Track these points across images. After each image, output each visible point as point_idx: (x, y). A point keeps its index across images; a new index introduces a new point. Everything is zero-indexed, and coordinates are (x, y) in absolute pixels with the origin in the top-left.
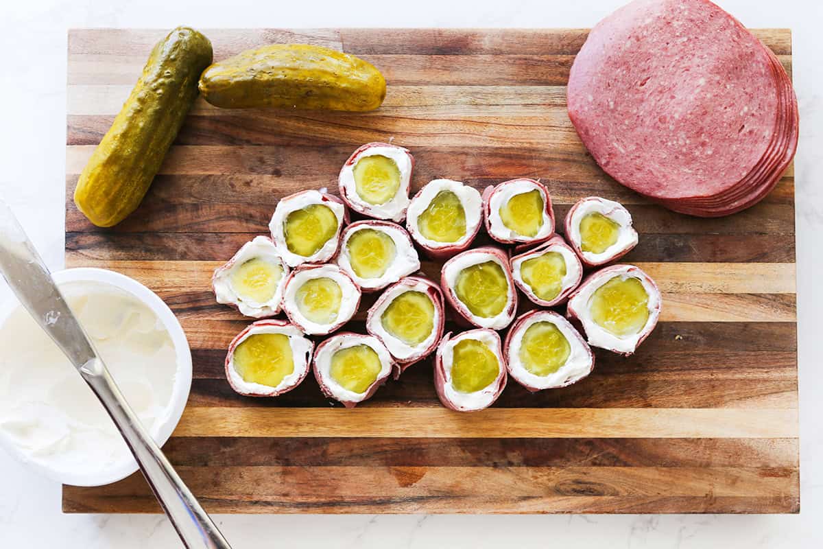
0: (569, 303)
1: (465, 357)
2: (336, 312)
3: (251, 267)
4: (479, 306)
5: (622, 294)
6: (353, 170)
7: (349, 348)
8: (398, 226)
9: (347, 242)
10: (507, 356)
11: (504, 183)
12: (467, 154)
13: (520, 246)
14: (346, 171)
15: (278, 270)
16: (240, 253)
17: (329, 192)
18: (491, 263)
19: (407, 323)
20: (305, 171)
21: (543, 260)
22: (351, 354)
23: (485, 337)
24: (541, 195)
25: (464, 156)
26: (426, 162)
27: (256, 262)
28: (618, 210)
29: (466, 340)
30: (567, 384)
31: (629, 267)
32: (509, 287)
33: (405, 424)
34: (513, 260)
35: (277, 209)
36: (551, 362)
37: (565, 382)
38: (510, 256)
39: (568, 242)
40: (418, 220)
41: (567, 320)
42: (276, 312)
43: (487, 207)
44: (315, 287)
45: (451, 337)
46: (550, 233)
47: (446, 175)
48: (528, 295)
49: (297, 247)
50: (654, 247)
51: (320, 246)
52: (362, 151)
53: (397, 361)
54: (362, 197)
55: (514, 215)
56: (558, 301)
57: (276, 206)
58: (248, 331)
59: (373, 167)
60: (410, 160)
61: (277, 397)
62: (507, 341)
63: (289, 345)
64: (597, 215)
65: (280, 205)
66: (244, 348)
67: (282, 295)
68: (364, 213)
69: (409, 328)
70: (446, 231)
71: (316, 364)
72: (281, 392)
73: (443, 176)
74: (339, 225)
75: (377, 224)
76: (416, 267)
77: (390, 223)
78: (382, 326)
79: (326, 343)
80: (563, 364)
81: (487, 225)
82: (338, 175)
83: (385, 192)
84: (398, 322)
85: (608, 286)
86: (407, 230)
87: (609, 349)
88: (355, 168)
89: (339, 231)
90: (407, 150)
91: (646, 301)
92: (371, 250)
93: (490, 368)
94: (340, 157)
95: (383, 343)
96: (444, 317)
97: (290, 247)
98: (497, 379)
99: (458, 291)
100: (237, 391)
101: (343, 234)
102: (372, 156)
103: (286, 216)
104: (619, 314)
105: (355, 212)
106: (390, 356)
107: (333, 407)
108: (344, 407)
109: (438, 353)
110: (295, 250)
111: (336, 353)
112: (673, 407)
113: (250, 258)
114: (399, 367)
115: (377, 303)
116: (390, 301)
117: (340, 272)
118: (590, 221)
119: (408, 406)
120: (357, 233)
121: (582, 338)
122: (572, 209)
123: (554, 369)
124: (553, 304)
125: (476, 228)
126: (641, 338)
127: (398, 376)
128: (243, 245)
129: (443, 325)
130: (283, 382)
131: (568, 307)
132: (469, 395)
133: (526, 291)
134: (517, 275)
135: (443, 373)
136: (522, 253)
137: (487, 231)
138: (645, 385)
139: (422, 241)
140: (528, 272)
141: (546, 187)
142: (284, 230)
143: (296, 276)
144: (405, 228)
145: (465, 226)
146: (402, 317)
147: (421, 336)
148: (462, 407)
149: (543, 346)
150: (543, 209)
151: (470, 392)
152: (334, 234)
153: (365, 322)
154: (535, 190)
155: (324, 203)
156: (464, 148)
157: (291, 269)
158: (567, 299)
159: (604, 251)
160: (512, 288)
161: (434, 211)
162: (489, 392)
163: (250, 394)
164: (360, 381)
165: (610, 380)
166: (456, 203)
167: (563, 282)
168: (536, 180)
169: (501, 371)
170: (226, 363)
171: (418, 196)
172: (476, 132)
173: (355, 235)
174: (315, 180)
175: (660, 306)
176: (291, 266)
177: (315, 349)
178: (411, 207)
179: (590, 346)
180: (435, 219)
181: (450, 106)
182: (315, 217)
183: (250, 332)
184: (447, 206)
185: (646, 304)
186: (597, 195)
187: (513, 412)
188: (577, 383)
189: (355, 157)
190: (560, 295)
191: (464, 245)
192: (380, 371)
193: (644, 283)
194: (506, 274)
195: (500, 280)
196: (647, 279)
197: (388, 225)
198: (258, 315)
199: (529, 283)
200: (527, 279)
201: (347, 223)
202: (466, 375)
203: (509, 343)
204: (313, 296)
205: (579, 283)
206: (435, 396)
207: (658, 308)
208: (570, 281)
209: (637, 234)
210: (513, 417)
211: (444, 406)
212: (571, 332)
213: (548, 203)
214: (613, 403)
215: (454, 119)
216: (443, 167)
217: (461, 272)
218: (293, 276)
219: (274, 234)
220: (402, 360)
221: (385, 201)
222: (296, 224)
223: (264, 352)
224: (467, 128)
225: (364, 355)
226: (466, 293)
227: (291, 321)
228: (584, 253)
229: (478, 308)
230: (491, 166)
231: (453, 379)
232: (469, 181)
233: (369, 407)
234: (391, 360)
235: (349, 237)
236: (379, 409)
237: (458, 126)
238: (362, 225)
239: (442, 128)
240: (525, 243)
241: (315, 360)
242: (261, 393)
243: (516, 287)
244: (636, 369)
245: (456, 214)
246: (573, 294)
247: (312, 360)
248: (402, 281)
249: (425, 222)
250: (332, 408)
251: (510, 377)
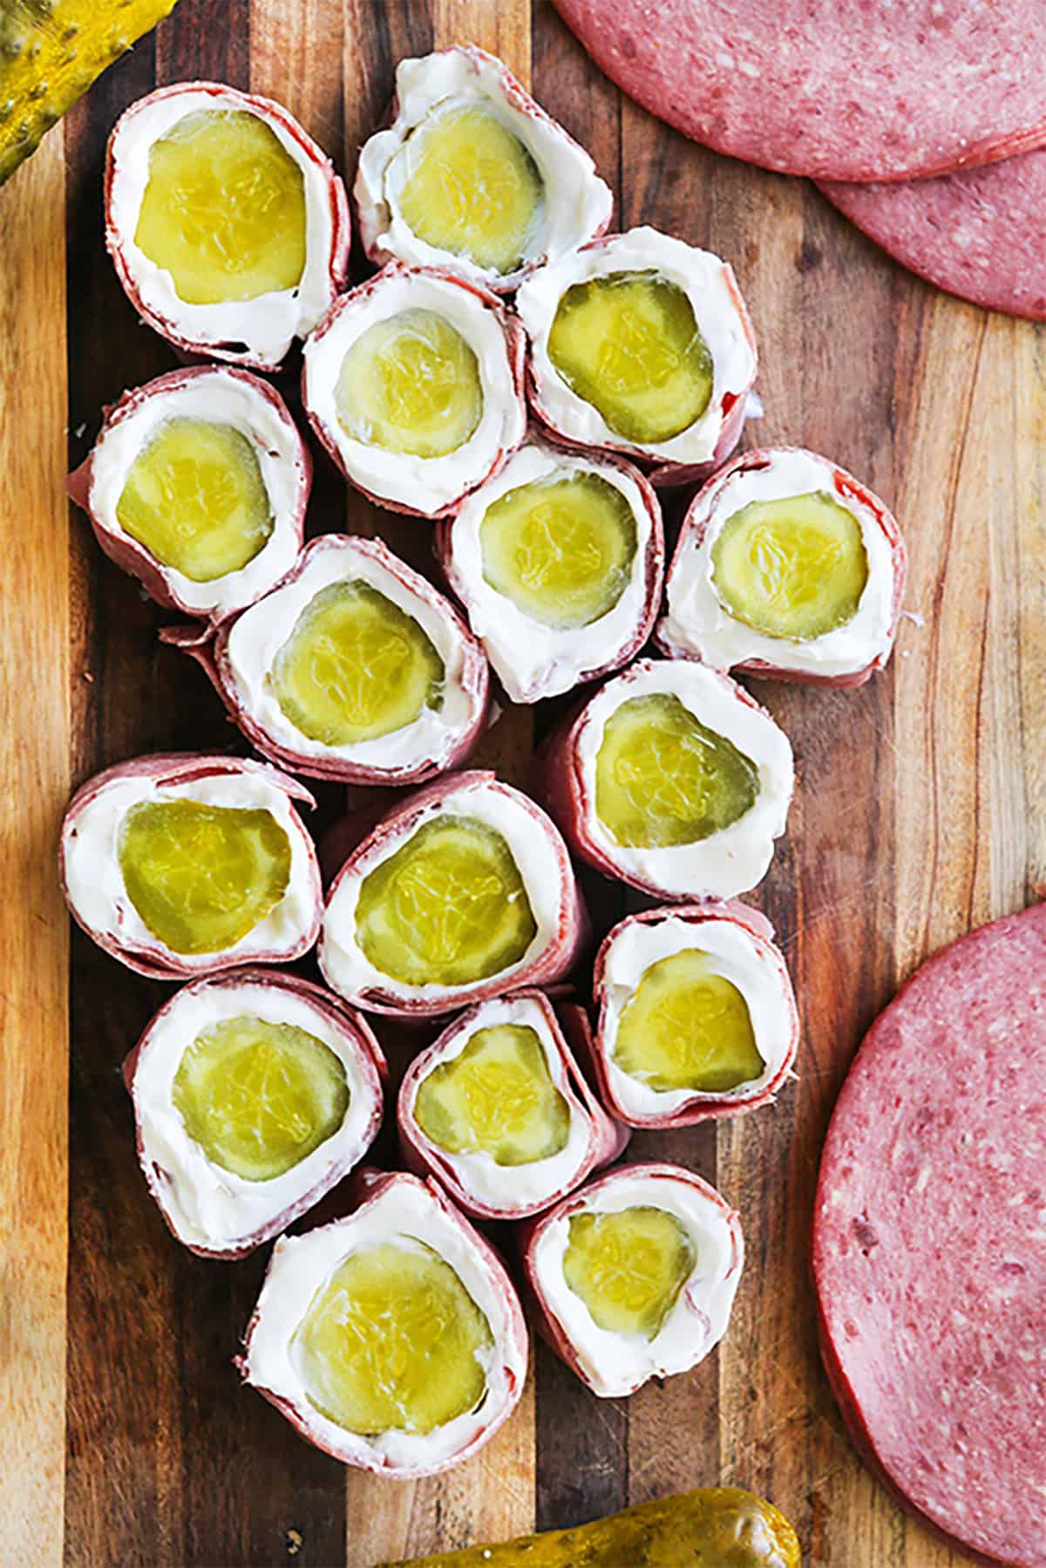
0: (409, 1176)
1: (235, 848)
2: (375, 439)
3: (512, 172)
4: (392, 895)
5: (434, 1350)
6: (818, 492)
7: (261, 481)
8: (647, 633)
9: (593, 475)
10: (239, 978)
11: (783, 965)
12: (871, 855)
13: (585, 1019)
14: (818, 472)
15: (504, 258)
16: (560, 136)
17: (750, 422)
18: (530, 928)
19: (343, 664)
20: (816, 347)
21: (542, 1092)
22: (241, 485)
23: (294, 913)
24: (746, 1085)
25: (864, 849)
26: (844, 729)
27: (532, 190)
28: (702, 1329)
29: (289, 851)
30: (148, 1169)
31: (521, 1371)
32: (454, 990)
33: (19, 665)
34: (539, 1000)
35: (698, 251)
36: (223, 1121)
37: (155, 1165)
38: (551, 991)
39: (597, 1175)
40: (665, 697)
41: (354, 1169)
42: (374, 248)
43: (707, 913)
44: (453, 373)
45: (297, 804)
46: (628, 1115)
47: (805, 792)
48: (431, 1049)
49: (579, 314)
50: (586, 1456)
51: (583, 388)
52: (879, 521)
53: (221, 631)
54: (736, 519)
55: (683, 998)
56: (415, 1143)
57: (704, 249)
58: (314, 159)
59: (830, 554)
60: (853, 669)
61: (105, 247)
62: (287, 979)
63: (267, 291)
64: (685, 1263)
65: (710, 261)
66: (261, 145)
67: (427, 268)
68: (685, 529)
69: (326, 670)
70: (633, 787)
71: (213, 375)
72: (118, 261)
73: (801, 783)
74: (648, 449)
75: (652, 568)
76: (519, 689)
77: (654, 611)
78: (333, 585)
79: (277, 406)
80: (213, 1157)
81: (651, 915)
82: (805, 447)
83: (752, 594)
84: (345, 634)
85: (462, 1305)
86: (635, 660)
87: (259, 1304)
88: (827, 500)
89: (629, 446)
90: (883, 661)
91: (409, 1426)
92: (569, 549)
93: (201, 926)
94: (859, 454)
95: (279, 587)
96: (362, 782)
97: (577, 294)
98: (162, 947)
99: (439, 830)
100: (124, 117)
101: (621, 461)
102: (863, 550)
103: (673, 280)
104: (369, 1335)
105: (691, 500)
106: (239, 606)
107: (71, 433)
108: (73, 466)
109: (249, 763)
110: (568, 309)
111: (245, 439)
112: (67, 1527)
113: (539, 164)
114: (201, 640)
115: (405, 566)
116: (409, 607)
117: (501, 451)
118: (664, 1239)
119: (78, 674)
120: (624, 503)
121: (294, 1216)
122: (704, 1184)
123: (197, 1129)
124: (406, 1128)
125: (642, 878)
126: (291, 1406)
127: (170, 640)
128: (586, 150)
129: (338, 778)
130: (151, 267)
131: (399, 1176)
132: (115, 857)
133: (444, 1043)
134: (493, 1013)
135: (185, 778)
136: (561, 1027)
137: (634, 913)
138: (139, 1433)
139: (600, 709)
140: (503, 1049)
141: (772, 1099)
142: (633, 272)
143: (488, 312)
144: (641, 654)
145: (648, 846)
146: (360, 648)
147: (303, 707)
148: (74, 834)
149: (267, 1093)
150: (702, 1090)
151: (124, 858)
152: (621, 433)
153: (342, 529)
154: (764, 1064)
155: (717, 398)
156: (892, 847)
157: (509, 297)
158: (423, 1172)
159: (570, 1288)
160: (456, 999)
161: (692, 746)
162: (121, 920)
163: (113, 161)
164: (158, 513)
165: (157, 1319)
166: (717, 816)
167: (473, 1158)
168: (793, 1069)
169: (186, 960)
170: (212, 86)
171: (740, 697)
172: (938, 886)
173: (616, 500)
174: (788, 379)
175: (393, 1471)
176: (518, 294)
177: (256, 371)
178: (709, 674)
179: (273, 1240)
180: (667, 751)
181: (1020, 804)
182: (674, 370)
183: (313, 165)
184: (709, 787)
185: (400, 1427)
186: (746, 1268)
187: (58, 1006)
188: (154, 1201)
189: (863, 499)
190: (434, 1148)
191: (587, 840)
192: (187, 575)
193: (466, 1423)
194: (498, 977)
195: (475, 960)
196: (482, 1430)
197: (648, 604)
198: (365, 191)
199: (468, 1051)
200: (482, 1045)
201: (653, 475)
202: (177, 847)
203: (281, 985)
204: (423, 367)
205: (472, 1205)
206: (109, 761)
207: (386, 1464)
208: (481, 1181)
209: (628, 1392)
210: (42, 1005)
211: (75, 788)
212: (314, 1183)
213: (722, 1105)
214: (82, 1330)
215: (982, 813)
216: (831, 779)
217: (496, 836)
218: (488, 305)
219: (619, 243)
220: (225, 646)
221: (724, 591)
222: (650, 312)
223: (246, 212)
224: (954, 857)
225: (240, 525)
226: (431, 856)
227: (345, 297)
228: (566, 1220)
229: (386, 894)
230: (836, 932)
231: (163, 807)
232: (786, 865)
233: (71, 548)
234: (226, 612)
235: (608, 479)
236: (67, 581)
237: (959, 828)
238: (647, 523)
239: (953, 777)
240: (595, 1033)
241: (223, 373)
242: (116, 195)
243: (455, 1014)
244: (195, 1403)
245: (684, 817)
246: (440, 1191)
247: (221, 362)
248: (475, 646)
249: (658, 719)
250: (66, 431)
251: (172, 989)
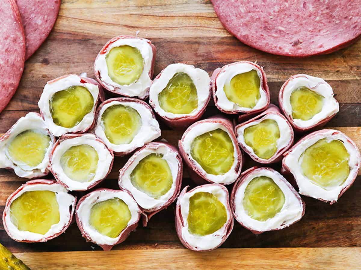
0: (283, 160)
1: (199, 206)
2: (94, 172)
3: (24, 138)
4: (211, 166)
5: (327, 153)
6: (106, 58)
7: (105, 201)
8: (142, 102)
9: (102, 116)
10: (233, 205)
11: (227, 65)
12: (199, 43)
13: (242, 116)
14: (100, 59)
15: (46, 140)
16: (15, 126)
17: (88, 76)
18: (219, 130)
19: (152, 179)
20: (68, 59)
21: (261, 127)
22: (106, 206)
23: (216, 191)
24: (258, 74)
25: (197, 45)
26: (166, 51)
27: (29, 133)
28: (321, 85)
29: (200, 192)
30: (283, 227)
31: (333, 131)
32: (235, 149)
33: (153, 263)
34: (237, 129)
35: (44, 90)
36: (270, 208)
37: (281, 226)
38: (235, 125)
39: (282, 112)
40: (159, 97)
41: (281, 174)
42: (45, 173)
43: (214, 85)
44: (76, 152)
45: (188, 190)
46: (266, 104)
47: (182, 61)
48: (250, 155)
49: (61, 120)
50: (354, 114)
51: (80, 119)
52: (113, 42)
53: (144, 211)
54: (113, 79)
55: (236, 91)
56: (275, 159)
57: (44, 88)
58: (22, 189)
59: (122, 55)
60: (151, 48)
61: (46, 242)
62: (233, 192)
63: (56, 200)
64: (304, 89)
65: (47, 87)
66: (19, 203)
67: (50, 159)
68: (116, 92)
69: (153, 183)
70: (182, 105)
71: (78, 214)
72: (49, 239)
73: (180, 61)
74: (95, 102)
75: (126, 101)
76: (158, 134)
77: (137, 100)
78: (132, 182)
79: (86, 197)
80: (279, 211)
81: (215, 99)
82: (94, 62)
83: (132, 75)
84: (144, 179)
85: (316, 146)
86: (150, 104)
87: (317, 198)
88: (107, 56)
89: (94, 107)
90: (149, 41)
91: (347, 159)
92: (121, 122)
93: (220, 215)
94: (96, 48)
95: (132, 196)
96: (182, 174)
97: (56, 121)
98: (225, 225)
99: (194, 154)
100: (12, 238)
101: (98, 109)
102: (120, 46)
103: (52, 96)
104: (324, 170)
105: (108, 91)
106: (137, 206)
107: (94, 250)
108: (102, 249)
109: (177, 203)
110: (59, 123)
111: (94, 206)
113: (22, 131)
114: (146, 216)
115: (127, 164)
116: (137, 163)
117: (96, 140)
118: (298, 95)
119: (155, 247)
120: (109, 108)
121: (294, 189)
122: (284, 85)
123: (272, 215)
124: (271, 161)
125: (206, 102)
126: (343, 190)
127: (146, 224)
128: (18, 119)
129: (181, 180)
130: (50, 230)
131: (283, 163)
132: (203, 237)
133: (249, 152)
134: (241, 139)
135: (182, 219)
136: (244, 122)
137: (214, 104)
138: (350, 228)
139: (162, 113)
140: (250, 137)
141: (262, 68)
142: (50, 107)
143: (61, 144)
144: (148, 103)
145: (197, 101)
146: (147, 175)
147: (163, 189)
148: (196, 248)
149: (262, 197)
150: (260, 86)
151: (203, 235)
152: (91, 109)
153: (117, 180)
154: (253, 70)
155: (82, 84)
156: (196, 38)
157: (57, 138)
158: (282, 157)
159: (311, 119)
160: (237, 149)
161: (171, 90)
162: (218, 235)
163: (23, 240)
164: (114, 227)
165: (321, 224)
166: (189, 83)
167: (278, 144)
168: (254, 62)
169: (228, 218)
170: (4, 215)
171: (159, 77)
172: (206, 26)
173: (108, 110)
174: (77, 66)
175: (359, 163)
176: (56, 136)
177: (77, 203)
178: (153, 85)
179: (300, 195)
180: (173, 96)
181: (185, 5)
182: (75, 96)
183: (24, 189)
184: (182, 85)
185: (348, 161)
186: (305, 73)
187: (241, 251)
188: (291, 226)
189: (107, 47)
190: (276, 154)
191: (196, 116)
192: (129, 220)
193: (346, 145)
194: (232, 138)
195: (228, 144)
196: (348, 141)
197: (135, 101)
198: (31, 175)
199: (250, 145)
200: (249, 142)
201: (102, 101)
202: (199, 221)
203: (234, 194)
204: (75, 160)
205: (290, 144)
206: (177, 239)
207: (357, 165)
208: (284, 142)
209: (338, 103)
210: (240, 255)
211: (185, 247)
212: (285, 185)
213: (264, 80)
214: (324, 243)
215: (187, 15)
216: (179, 54)
217: (195, 139)
218: (59, 144)
219: (42, 110)
220: (147, 210)
221: (132, 82)
222: (60, 102)
223: (36, 206)
224: (199, 22)
225: (116, 206)
226: (201, 156)
227: (57, 180)
228: (294, 120)
229: (210, 167)
230: (219, 52)
231: (189, 225)
232: (202, 65)
233: (123, 250)
234: (139, 210)
235: (103, 112)
236: (131, 251)
237: (191, 21)
238: (114, 102)
239: (178, 23)
240: (245, 113)
241: (77, 211)
242: (32, 240)
243: (241, 149)
244: (342, 214)
245: (190, 91)
246: (287, 152)
247: (75, 212)
248: (146, 146)
249: (164, 98)
250: (93, 251)
251: (236, 222)
